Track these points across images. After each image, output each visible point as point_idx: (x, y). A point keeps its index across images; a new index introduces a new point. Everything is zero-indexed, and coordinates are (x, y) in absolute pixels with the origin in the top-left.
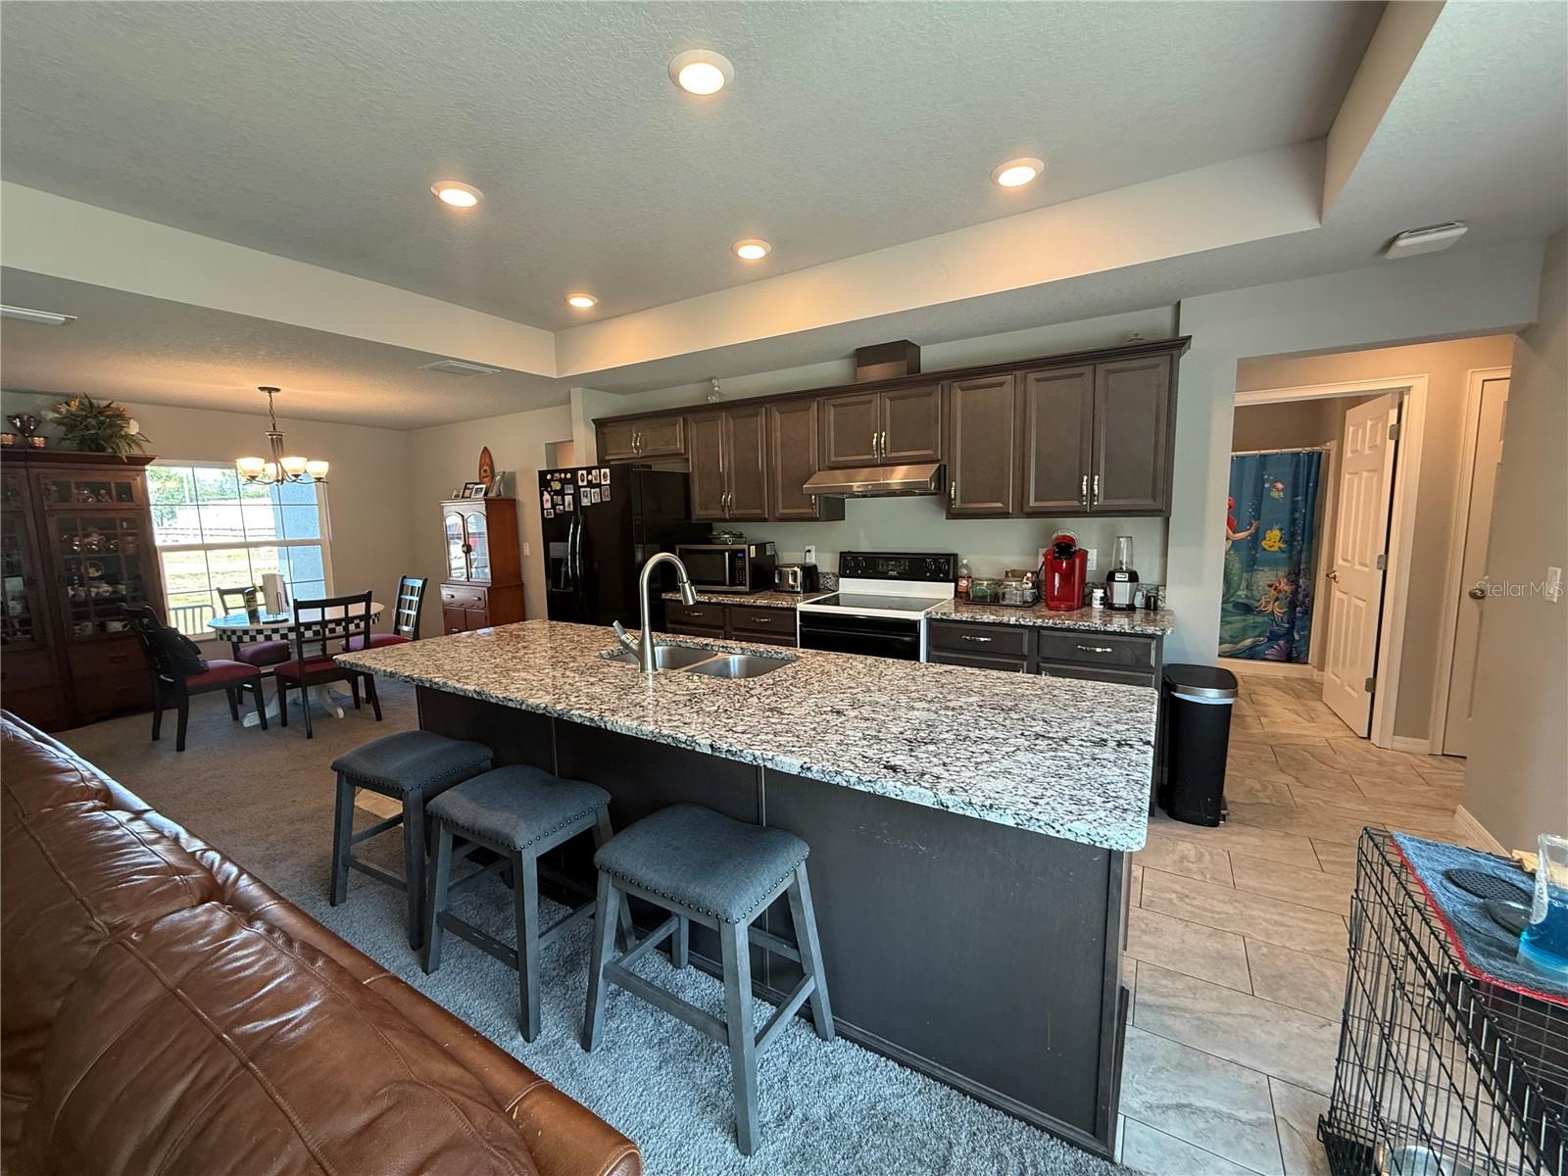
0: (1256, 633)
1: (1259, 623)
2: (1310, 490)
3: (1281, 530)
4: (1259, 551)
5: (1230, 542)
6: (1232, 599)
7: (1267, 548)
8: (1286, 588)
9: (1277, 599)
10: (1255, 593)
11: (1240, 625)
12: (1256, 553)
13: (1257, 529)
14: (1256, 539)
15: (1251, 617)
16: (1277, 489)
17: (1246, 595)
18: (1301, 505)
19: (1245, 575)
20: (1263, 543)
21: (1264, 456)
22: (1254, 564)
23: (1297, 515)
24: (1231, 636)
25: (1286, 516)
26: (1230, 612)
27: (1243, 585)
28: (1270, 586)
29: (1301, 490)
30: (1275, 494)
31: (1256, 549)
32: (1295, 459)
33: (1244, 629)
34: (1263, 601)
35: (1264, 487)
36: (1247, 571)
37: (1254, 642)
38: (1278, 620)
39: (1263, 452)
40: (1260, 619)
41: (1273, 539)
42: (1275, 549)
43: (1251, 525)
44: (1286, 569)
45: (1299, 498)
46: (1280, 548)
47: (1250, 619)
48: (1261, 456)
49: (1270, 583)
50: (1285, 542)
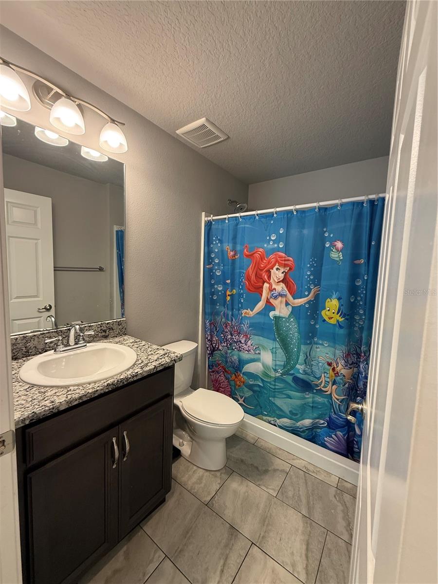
0: (315, 415)
1: (318, 403)
2: (372, 251)
3: (339, 299)
4: (320, 321)
5: (290, 309)
6: (292, 372)
7: (327, 320)
8: (343, 371)
9: (334, 383)
10: (315, 369)
11: (298, 402)
12: (315, 324)
13: (317, 297)
14: (316, 306)
15: (311, 395)
16: (337, 250)
17: (304, 371)
18: (363, 270)
19: (303, 347)
20: (323, 313)
21: (324, 209)
22: (313, 337)
23: (359, 283)
24: (290, 411)
25: (344, 283)
26: (289, 384)
27: (302, 358)
28: (330, 364)
29: (364, 252)
30: (334, 255)
31: (316, 320)
32: (356, 211)
33: (303, 407)
34: (323, 379)
35: (324, 246)
36: (306, 344)
37: (313, 424)
38: (336, 407)
39: (322, 204)
40: (319, 399)
41: (332, 309)
42: (333, 321)
43: (310, 291)
44: (344, 348)
45: (362, 261)
46: (338, 321)
47: (309, 397)
48: (320, 208)
49: (330, 361)
50: (343, 315)
